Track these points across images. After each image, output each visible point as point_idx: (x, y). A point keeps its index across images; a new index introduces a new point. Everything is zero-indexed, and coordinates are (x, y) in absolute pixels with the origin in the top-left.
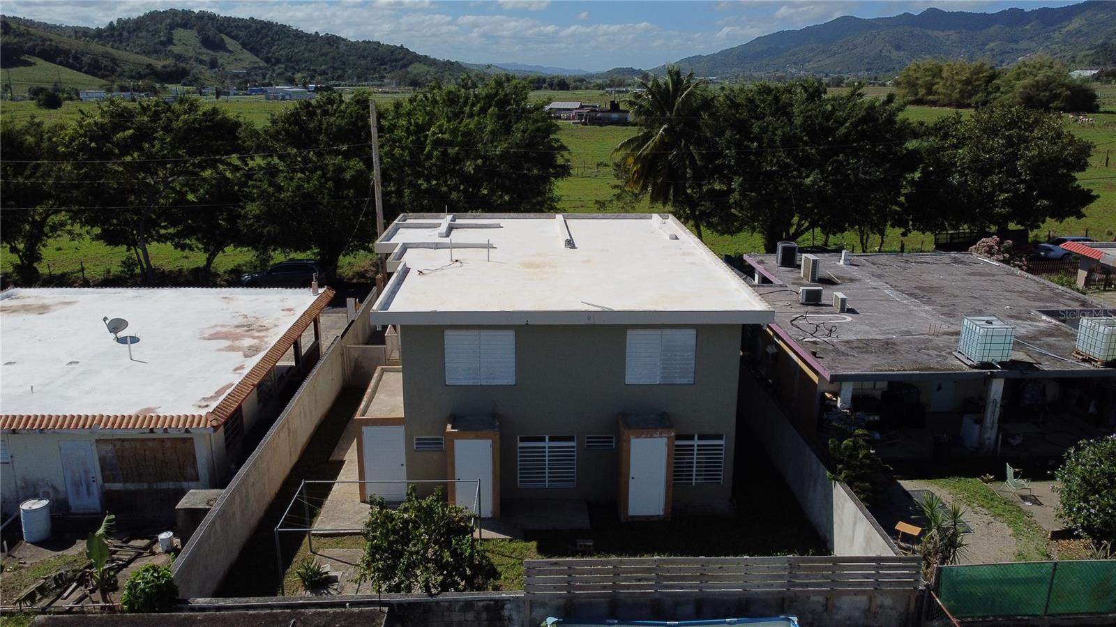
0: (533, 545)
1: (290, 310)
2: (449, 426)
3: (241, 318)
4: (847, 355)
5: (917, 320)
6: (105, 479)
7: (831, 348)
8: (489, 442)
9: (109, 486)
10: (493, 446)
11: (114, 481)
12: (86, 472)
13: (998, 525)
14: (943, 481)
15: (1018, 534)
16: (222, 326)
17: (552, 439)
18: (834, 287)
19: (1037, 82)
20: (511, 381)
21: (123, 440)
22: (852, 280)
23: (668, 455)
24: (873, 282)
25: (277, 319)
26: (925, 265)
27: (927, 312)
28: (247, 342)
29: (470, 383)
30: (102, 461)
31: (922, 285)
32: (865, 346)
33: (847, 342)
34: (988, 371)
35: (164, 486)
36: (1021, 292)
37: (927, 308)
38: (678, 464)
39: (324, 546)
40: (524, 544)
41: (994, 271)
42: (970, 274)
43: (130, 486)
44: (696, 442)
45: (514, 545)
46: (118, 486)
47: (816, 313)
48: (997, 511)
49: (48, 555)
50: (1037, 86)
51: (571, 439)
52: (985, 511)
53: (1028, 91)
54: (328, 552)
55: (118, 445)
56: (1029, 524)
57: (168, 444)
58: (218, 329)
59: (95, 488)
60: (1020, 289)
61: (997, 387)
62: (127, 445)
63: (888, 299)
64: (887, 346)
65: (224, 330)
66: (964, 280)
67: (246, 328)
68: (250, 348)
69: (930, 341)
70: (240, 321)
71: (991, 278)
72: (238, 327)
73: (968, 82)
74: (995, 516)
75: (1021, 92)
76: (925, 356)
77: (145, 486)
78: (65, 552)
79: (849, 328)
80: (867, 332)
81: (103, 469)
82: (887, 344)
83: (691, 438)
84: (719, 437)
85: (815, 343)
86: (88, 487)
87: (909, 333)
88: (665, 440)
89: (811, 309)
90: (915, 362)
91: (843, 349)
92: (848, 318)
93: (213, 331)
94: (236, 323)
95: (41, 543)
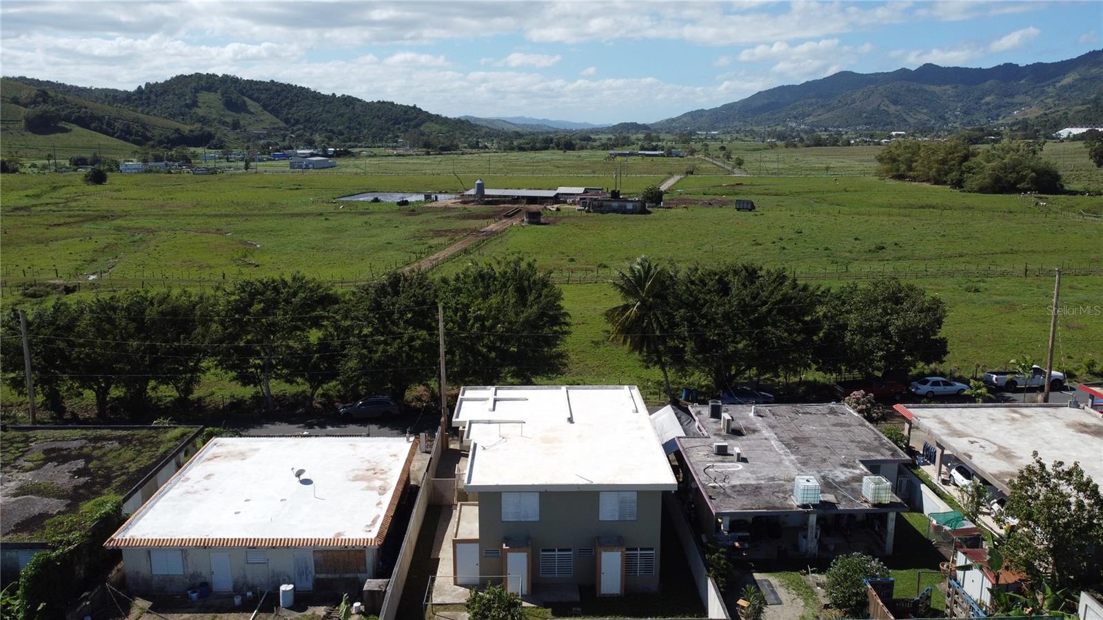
0: (550, 610)
1: (395, 455)
2: (504, 545)
3: (366, 463)
4: (730, 497)
5: (782, 468)
6: (316, 572)
7: (722, 491)
8: (526, 554)
9: (318, 576)
10: (527, 556)
11: (321, 573)
12: (307, 568)
13: (799, 600)
14: (777, 574)
15: (806, 605)
16: (358, 470)
17: (559, 550)
18: (740, 438)
19: (1005, 164)
20: (537, 518)
21: (327, 551)
22: (754, 431)
23: (622, 561)
24: (766, 433)
25: (389, 464)
26: (808, 415)
27: (791, 461)
28: (377, 483)
29: (514, 520)
30: (316, 562)
31: (798, 436)
32: (742, 490)
33: (734, 487)
34: (806, 510)
35: (348, 576)
36: (859, 442)
37: (793, 457)
38: (628, 565)
39: (438, 610)
40: (544, 610)
41: (853, 422)
42: (834, 425)
43: (330, 576)
44: (639, 552)
45: (539, 610)
46: (322, 576)
47: (723, 462)
48: (801, 592)
49: (297, 615)
50: (1004, 168)
51: (570, 550)
52: (794, 592)
53: (997, 172)
54: (441, 613)
55: (325, 553)
56: (814, 600)
57: (352, 553)
58: (356, 472)
59: (310, 577)
60: (859, 439)
61: (813, 519)
62: (330, 553)
63: (771, 449)
64: (757, 489)
65: (360, 473)
66: (828, 431)
67: (372, 472)
68: (380, 488)
69: (783, 485)
70: (366, 465)
71: (845, 428)
72: (367, 470)
73: (944, 162)
74: (798, 595)
75: (991, 174)
76: (775, 498)
77: (337, 576)
78: (305, 613)
79: (738, 473)
80: (748, 479)
81: (315, 566)
82: (757, 488)
83: (636, 550)
84: (652, 549)
85: (714, 487)
86: (307, 576)
87: (773, 479)
88: (620, 553)
89: (720, 458)
90: (768, 502)
91: (729, 491)
92: (740, 466)
93: (353, 474)
94: (365, 467)
95: (290, 608)
